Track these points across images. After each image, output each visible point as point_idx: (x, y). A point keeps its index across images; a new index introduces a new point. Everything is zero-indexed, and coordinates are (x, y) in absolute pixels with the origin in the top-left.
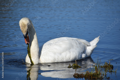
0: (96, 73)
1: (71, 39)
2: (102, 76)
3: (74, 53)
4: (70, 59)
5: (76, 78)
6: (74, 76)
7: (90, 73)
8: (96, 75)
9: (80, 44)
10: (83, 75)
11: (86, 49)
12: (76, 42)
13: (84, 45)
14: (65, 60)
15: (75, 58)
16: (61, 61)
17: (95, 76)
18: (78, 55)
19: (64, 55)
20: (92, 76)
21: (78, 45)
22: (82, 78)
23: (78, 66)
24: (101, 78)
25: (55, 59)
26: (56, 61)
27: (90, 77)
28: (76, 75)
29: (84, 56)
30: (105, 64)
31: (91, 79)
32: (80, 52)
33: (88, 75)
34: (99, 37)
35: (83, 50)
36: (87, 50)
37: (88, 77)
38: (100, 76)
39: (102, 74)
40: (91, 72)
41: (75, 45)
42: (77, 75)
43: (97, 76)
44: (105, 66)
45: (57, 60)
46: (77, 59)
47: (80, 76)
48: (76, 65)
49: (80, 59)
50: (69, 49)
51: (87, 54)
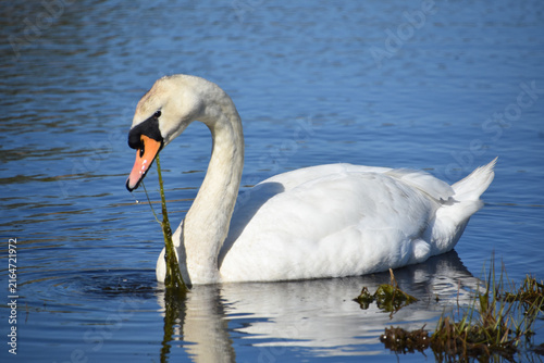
0: (486, 324)
1: (365, 174)
2: (514, 341)
3: (379, 239)
6: (382, 340)
7: (459, 325)
8: (483, 333)
9: (404, 195)
10: (426, 336)
11: (435, 217)
12: (387, 189)
13: (422, 198)
15: (383, 262)
17: (479, 341)
18: (393, 246)
19: (329, 245)
21: (397, 200)
22: (421, 350)
23: (400, 293)
24: (508, 347)
25: (288, 267)
27: (459, 344)
28: (394, 337)
29: (421, 250)
30: (525, 285)
31: (460, 352)
32: (406, 235)
33: (447, 333)
35: (421, 224)
36: (436, 222)
37: (448, 342)
38: (505, 339)
39: (510, 332)
40: (461, 322)
41: (381, 199)
42: (398, 337)
44: (525, 295)
45: (297, 268)
46: (390, 265)
47: (412, 339)
48: (392, 289)
49: (404, 264)
50: (354, 219)
51: (435, 241)
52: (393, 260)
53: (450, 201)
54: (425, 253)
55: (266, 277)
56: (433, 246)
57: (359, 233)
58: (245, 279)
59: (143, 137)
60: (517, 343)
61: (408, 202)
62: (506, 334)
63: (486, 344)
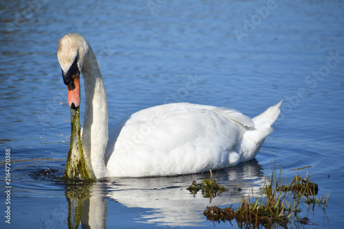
0: (270, 205)
1: (199, 110)
2: (287, 215)
3: (207, 151)
4: (192, 166)
5: (211, 220)
6: (205, 214)
7: (253, 205)
8: (268, 210)
9: (223, 123)
10: (233, 211)
11: (242, 138)
12: (213, 119)
13: (234, 125)
15: (209, 165)
17: (266, 215)
18: (216, 155)
19: (176, 153)
20: (256, 215)
21: (219, 127)
22: (229, 220)
23: (216, 185)
24: (284, 219)
25: (150, 167)
26: (153, 173)
27: (253, 216)
28: (212, 212)
29: (234, 158)
30: (295, 181)
31: (253, 222)
32: (225, 148)
33: (246, 210)
34: (279, 105)
35: (234, 141)
36: (243, 141)
37: (246, 216)
38: (281, 214)
39: (285, 210)
40: (255, 203)
41: (209, 125)
42: (215, 212)
43: (272, 214)
44: (294, 187)
45: (156, 168)
46: (214, 167)
47: (224, 213)
48: (211, 182)
49: (222, 167)
50: (192, 138)
51: (243, 153)
52: (216, 164)
53: (252, 129)
57: (195, 147)
60: (289, 216)
61: (226, 128)
62: (283, 211)
63: (270, 217)
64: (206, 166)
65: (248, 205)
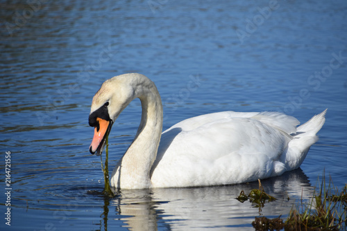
0: (320, 215)
1: (243, 119)
2: (337, 226)
3: (252, 160)
4: (238, 176)
6: (253, 225)
7: (302, 215)
8: (318, 220)
9: (268, 132)
10: (282, 222)
11: (287, 147)
12: (257, 128)
13: (279, 135)
14: (224, 180)
15: (255, 174)
16: (212, 183)
17: (315, 225)
18: (261, 164)
19: (220, 163)
20: (306, 226)
21: (264, 136)
23: (265, 195)
25: (194, 177)
26: (197, 184)
27: (303, 227)
28: (261, 223)
29: (279, 167)
30: (345, 190)
32: (270, 158)
33: (295, 221)
34: (323, 113)
35: (279, 151)
36: (289, 150)
37: (296, 226)
38: (332, 224)
39: (335, 220)
40: (304, 213)
41: (253, 134)
42: (263, 223)
43: (322, 224)
44: (345, 196)
45: (200, 178)
46: (260, 177)
47: (273, 224)
48: (259, 192)
49: (268, 176)
50: (236, 147)
51: (288, 162)
52: (261, 173)
54: (281, 170)
55: (180, 184)
56: (287, 165)
57: (240, 156)
58: (167, 185)
59: (98, 119)
60: (339, 227)
61: (270, 137)
62: (333, 221)
63: (320, 227)
64: (251, 175)
65: (298, 216)
